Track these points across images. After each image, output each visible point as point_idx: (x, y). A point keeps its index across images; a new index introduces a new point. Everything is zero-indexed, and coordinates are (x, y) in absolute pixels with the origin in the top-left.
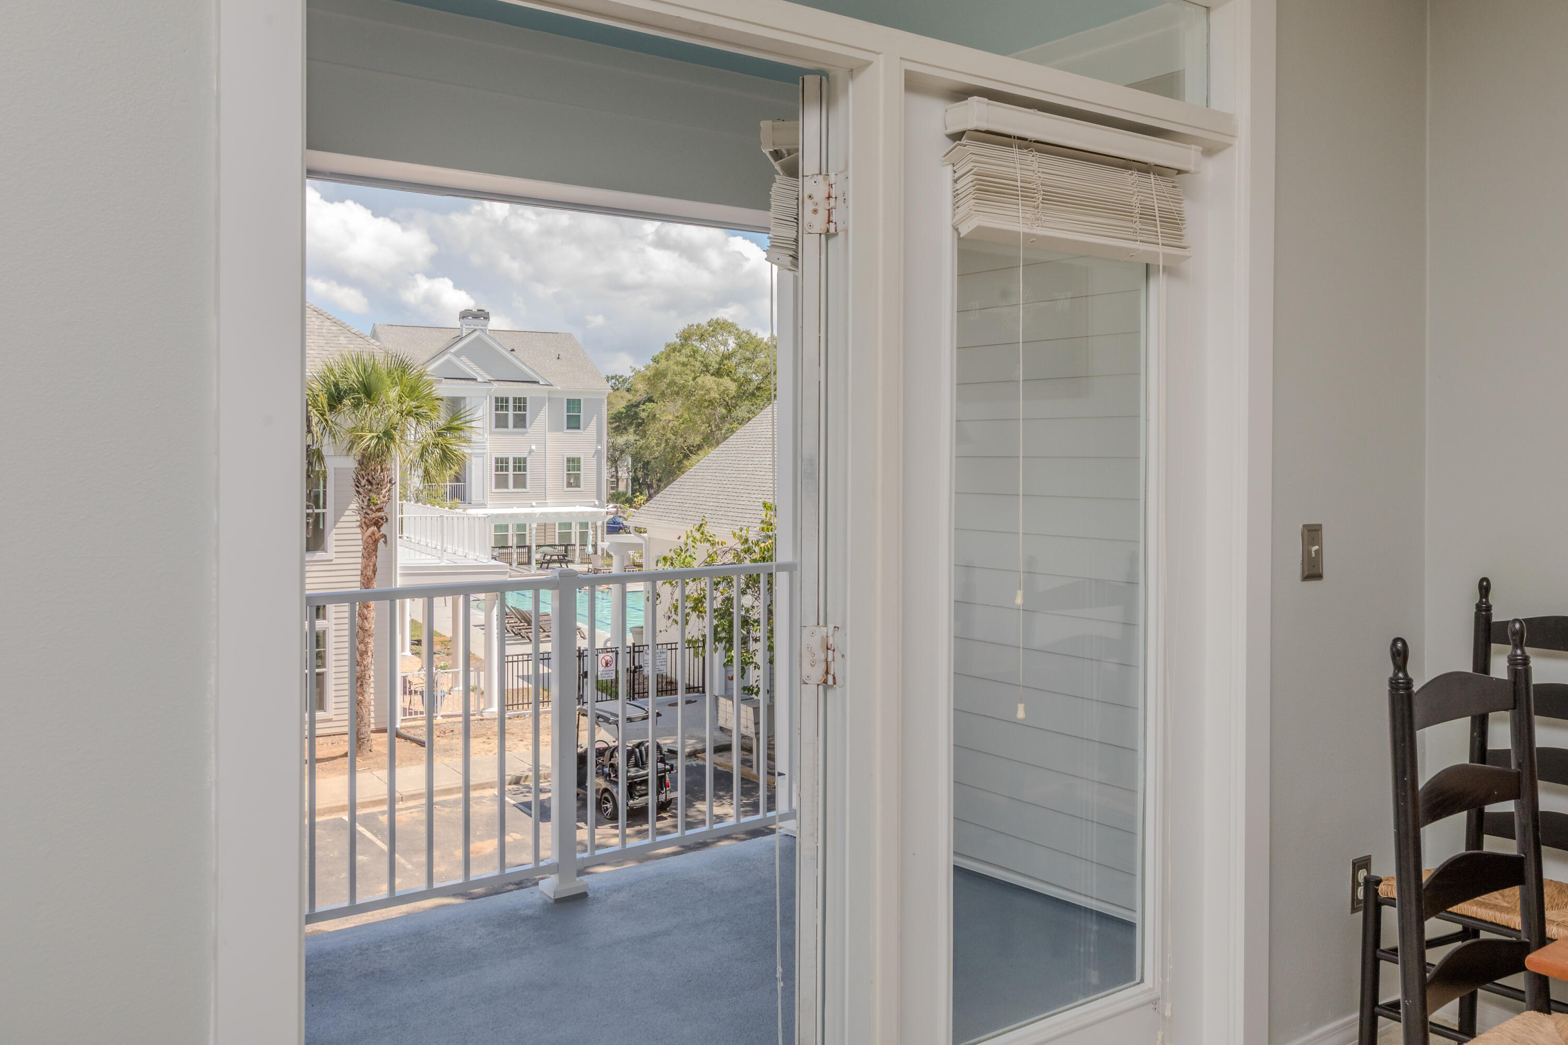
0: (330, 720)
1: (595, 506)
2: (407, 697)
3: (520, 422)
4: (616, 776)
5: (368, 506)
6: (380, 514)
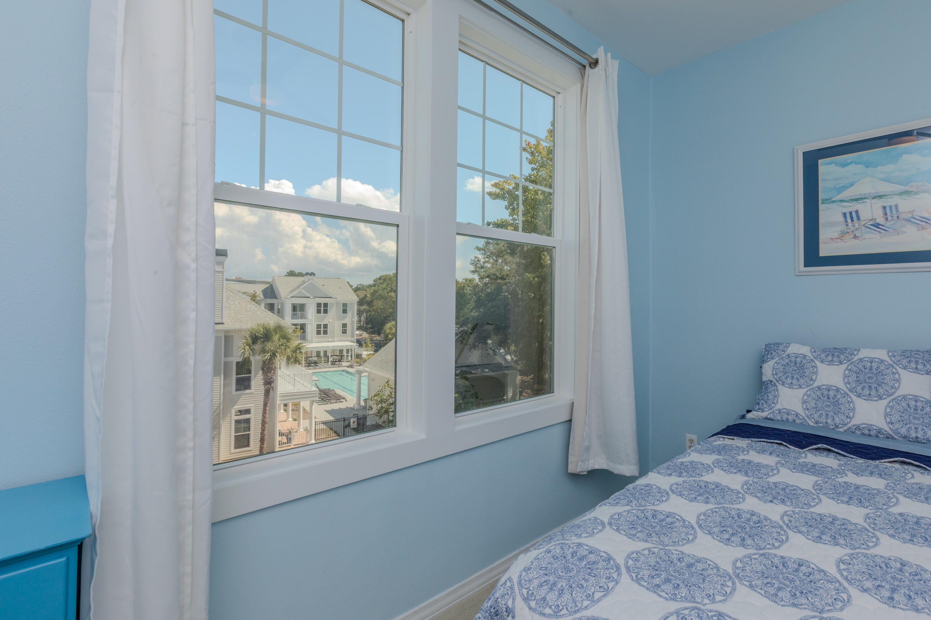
0: (251, 450)
1: (352, 341)
2: (281, 437)
3: (326, 312)
5: (267, 378)
6: (271, 380)
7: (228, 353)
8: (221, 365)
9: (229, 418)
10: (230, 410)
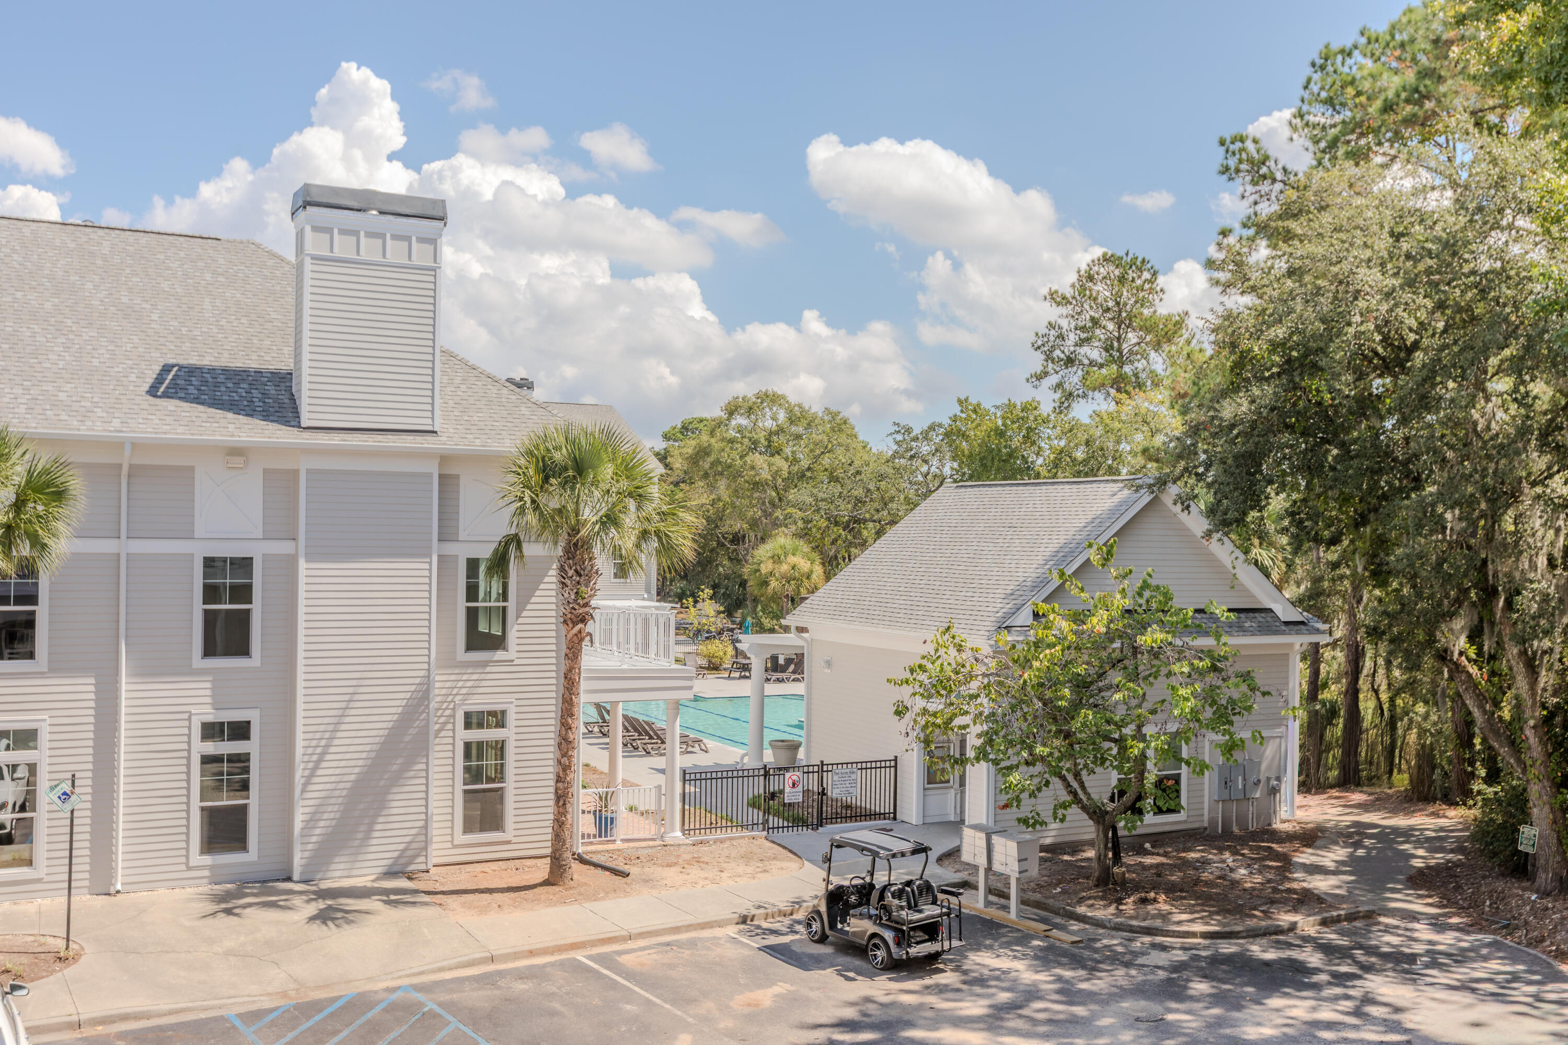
0: (509, 842)
1: (644, 599)
4: (890, 919)
5: (576, 600)
6: (587, 609)
7: (447, 533)
8: (430, 563)
9: (451, 734)
10: (454, 709)
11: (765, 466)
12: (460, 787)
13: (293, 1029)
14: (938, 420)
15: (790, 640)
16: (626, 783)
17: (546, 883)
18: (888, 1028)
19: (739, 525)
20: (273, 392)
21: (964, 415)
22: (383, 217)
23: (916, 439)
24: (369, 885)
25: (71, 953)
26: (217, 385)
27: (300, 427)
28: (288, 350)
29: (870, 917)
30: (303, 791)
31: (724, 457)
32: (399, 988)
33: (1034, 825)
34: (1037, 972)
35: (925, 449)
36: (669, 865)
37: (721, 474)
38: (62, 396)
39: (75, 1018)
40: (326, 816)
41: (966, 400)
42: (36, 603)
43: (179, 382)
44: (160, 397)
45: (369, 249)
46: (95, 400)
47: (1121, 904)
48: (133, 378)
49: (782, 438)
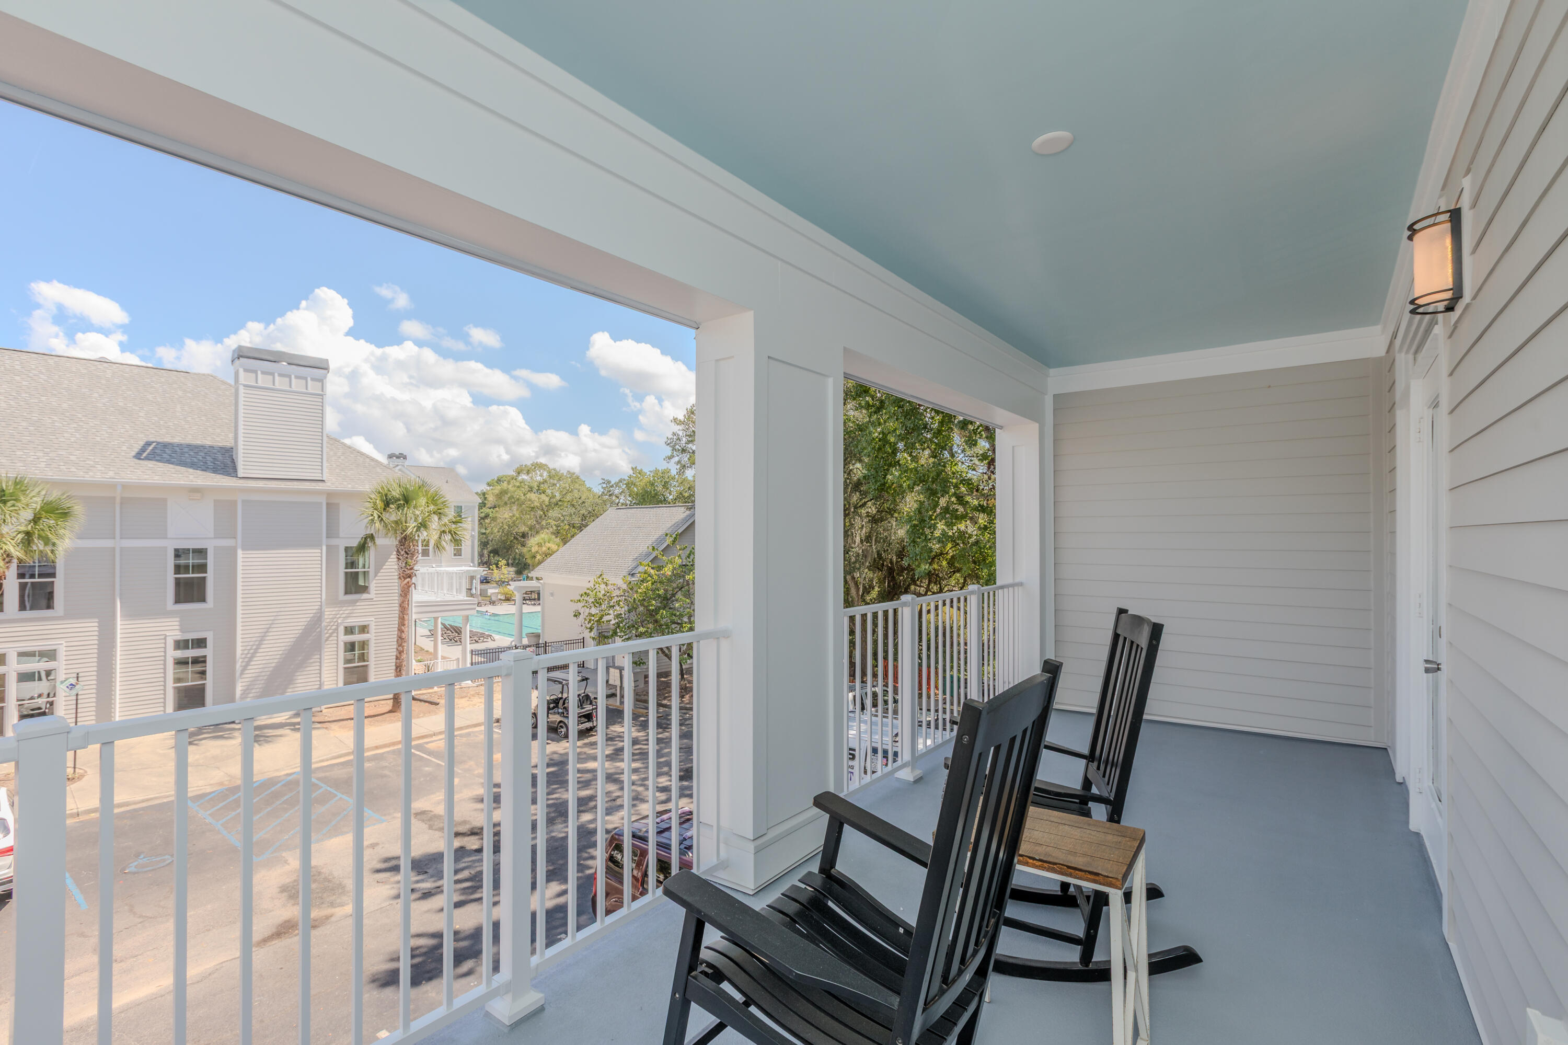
1: (471, 566)
4: (568, 714)
5: (405, 567)
6: (412, 571)
7: (332, 532)
8: (321, 550)
9: (336, 638)
10: (337, 626)
11: (537, 499)
12: (341, 665)
13: (224, 801)
14: (623, 477)
15: (533, 584)
16: (443, 658)
17: (390, 712)
18: (562, 764)
19: (523, 529)
20: (220, 458)
21: (634, 475)
22: (289, 366)
23: (612, 486)
24: (284, 721)
25: (77, 775)
26: (182, 453)
27: (237, 477)
28: (231, 435)
29: (559, 713)
30: (242, 673)
31: (516, 495)
32: (295, 773)
33: (639, 665)
34: (639, 732)
35: (617, 491)
36: (462, 698)
37: (514, 503)
38: (72, 458)
39: (75, 811)
40: (256, 687)
41: (636, 468)
42: (55, 577)
43: (157, 451)
44: (143, 459)
45: (280, 383)
46: (97, 460)
47: (683, 698)
48: (124, 448)
49: (546, 486)
